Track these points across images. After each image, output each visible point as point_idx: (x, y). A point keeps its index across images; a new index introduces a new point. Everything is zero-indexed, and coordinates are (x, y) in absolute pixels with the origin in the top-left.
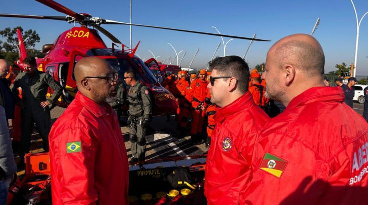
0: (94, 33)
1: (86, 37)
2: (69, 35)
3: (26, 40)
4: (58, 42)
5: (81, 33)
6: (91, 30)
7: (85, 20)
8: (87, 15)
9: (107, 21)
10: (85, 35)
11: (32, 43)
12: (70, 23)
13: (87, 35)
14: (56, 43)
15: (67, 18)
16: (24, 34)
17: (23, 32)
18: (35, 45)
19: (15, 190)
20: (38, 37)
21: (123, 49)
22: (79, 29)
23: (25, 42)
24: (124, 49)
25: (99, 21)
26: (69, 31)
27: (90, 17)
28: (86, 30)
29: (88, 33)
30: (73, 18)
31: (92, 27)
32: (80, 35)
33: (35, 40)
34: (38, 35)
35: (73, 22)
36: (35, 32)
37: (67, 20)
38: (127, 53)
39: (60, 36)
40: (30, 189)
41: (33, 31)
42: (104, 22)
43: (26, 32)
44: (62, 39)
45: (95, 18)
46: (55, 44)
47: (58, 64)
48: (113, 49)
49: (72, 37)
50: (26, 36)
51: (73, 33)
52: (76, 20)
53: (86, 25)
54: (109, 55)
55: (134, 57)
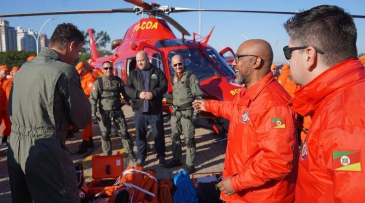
0: (162, 23)
1: (154, 28)
2: (137, 28)
3: (98, 42)
4: (127, 36)
5: (149, 25)
6: (159, 21)
7: (154, 9)
8: (155, 5)
9: (177, 9)
10: (154, 26)
11: (103, 44)
12: (138, 14)
13: (156, 26)
14: (125, 37)
15: (135, 9)
16: (96, 36)
17: (96, 34)
18: (105, 46)
19: (81, 195)
20: (109, 38)
21: (194, 38)
22: (147, 20)
23: (97, 44)
24: (196, 38)
25: (168, 10)
26: (136, 24)
27: (159, 6)
28: (154, 21)
29: (156, 24)
30: (141, 9)
31: (160, 18)
32: (148, 26)
33: (106, 41)
34: (108, 36)
35: (141, 13)
36: (106, 33)
37: (134, 12)
38: (199, 42)
39: (128, 30)
40: (96, 195)
41: (104, 32)
42: (173, 10)
43: (98, 34)
44: (130, 33)
45: (164, 7)
46: (123, 39)
47: (126, 60)
48: (183, 40)
49: (140, 30)
50: (98, 38)
51: (141, 25)
52: (144, 11)
53: (155, 15)
54: (179, 45)
55: (207, 46)
